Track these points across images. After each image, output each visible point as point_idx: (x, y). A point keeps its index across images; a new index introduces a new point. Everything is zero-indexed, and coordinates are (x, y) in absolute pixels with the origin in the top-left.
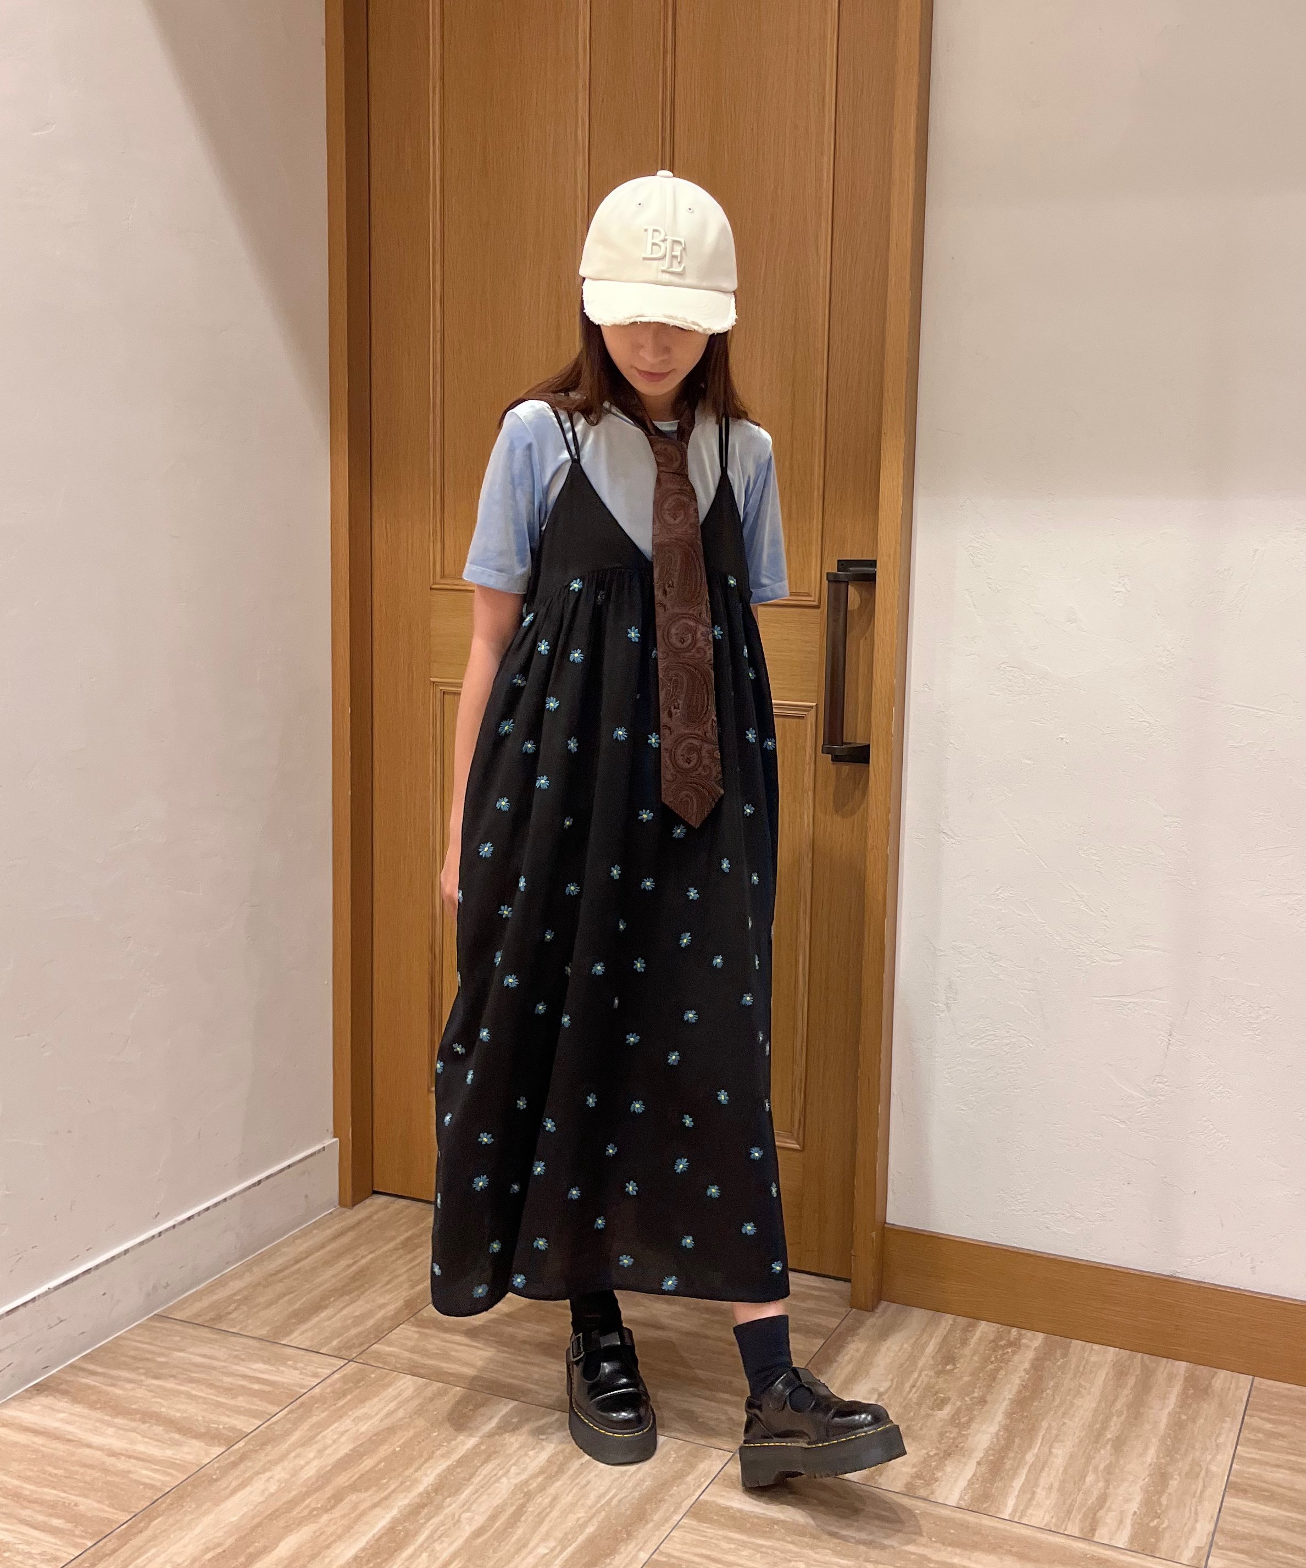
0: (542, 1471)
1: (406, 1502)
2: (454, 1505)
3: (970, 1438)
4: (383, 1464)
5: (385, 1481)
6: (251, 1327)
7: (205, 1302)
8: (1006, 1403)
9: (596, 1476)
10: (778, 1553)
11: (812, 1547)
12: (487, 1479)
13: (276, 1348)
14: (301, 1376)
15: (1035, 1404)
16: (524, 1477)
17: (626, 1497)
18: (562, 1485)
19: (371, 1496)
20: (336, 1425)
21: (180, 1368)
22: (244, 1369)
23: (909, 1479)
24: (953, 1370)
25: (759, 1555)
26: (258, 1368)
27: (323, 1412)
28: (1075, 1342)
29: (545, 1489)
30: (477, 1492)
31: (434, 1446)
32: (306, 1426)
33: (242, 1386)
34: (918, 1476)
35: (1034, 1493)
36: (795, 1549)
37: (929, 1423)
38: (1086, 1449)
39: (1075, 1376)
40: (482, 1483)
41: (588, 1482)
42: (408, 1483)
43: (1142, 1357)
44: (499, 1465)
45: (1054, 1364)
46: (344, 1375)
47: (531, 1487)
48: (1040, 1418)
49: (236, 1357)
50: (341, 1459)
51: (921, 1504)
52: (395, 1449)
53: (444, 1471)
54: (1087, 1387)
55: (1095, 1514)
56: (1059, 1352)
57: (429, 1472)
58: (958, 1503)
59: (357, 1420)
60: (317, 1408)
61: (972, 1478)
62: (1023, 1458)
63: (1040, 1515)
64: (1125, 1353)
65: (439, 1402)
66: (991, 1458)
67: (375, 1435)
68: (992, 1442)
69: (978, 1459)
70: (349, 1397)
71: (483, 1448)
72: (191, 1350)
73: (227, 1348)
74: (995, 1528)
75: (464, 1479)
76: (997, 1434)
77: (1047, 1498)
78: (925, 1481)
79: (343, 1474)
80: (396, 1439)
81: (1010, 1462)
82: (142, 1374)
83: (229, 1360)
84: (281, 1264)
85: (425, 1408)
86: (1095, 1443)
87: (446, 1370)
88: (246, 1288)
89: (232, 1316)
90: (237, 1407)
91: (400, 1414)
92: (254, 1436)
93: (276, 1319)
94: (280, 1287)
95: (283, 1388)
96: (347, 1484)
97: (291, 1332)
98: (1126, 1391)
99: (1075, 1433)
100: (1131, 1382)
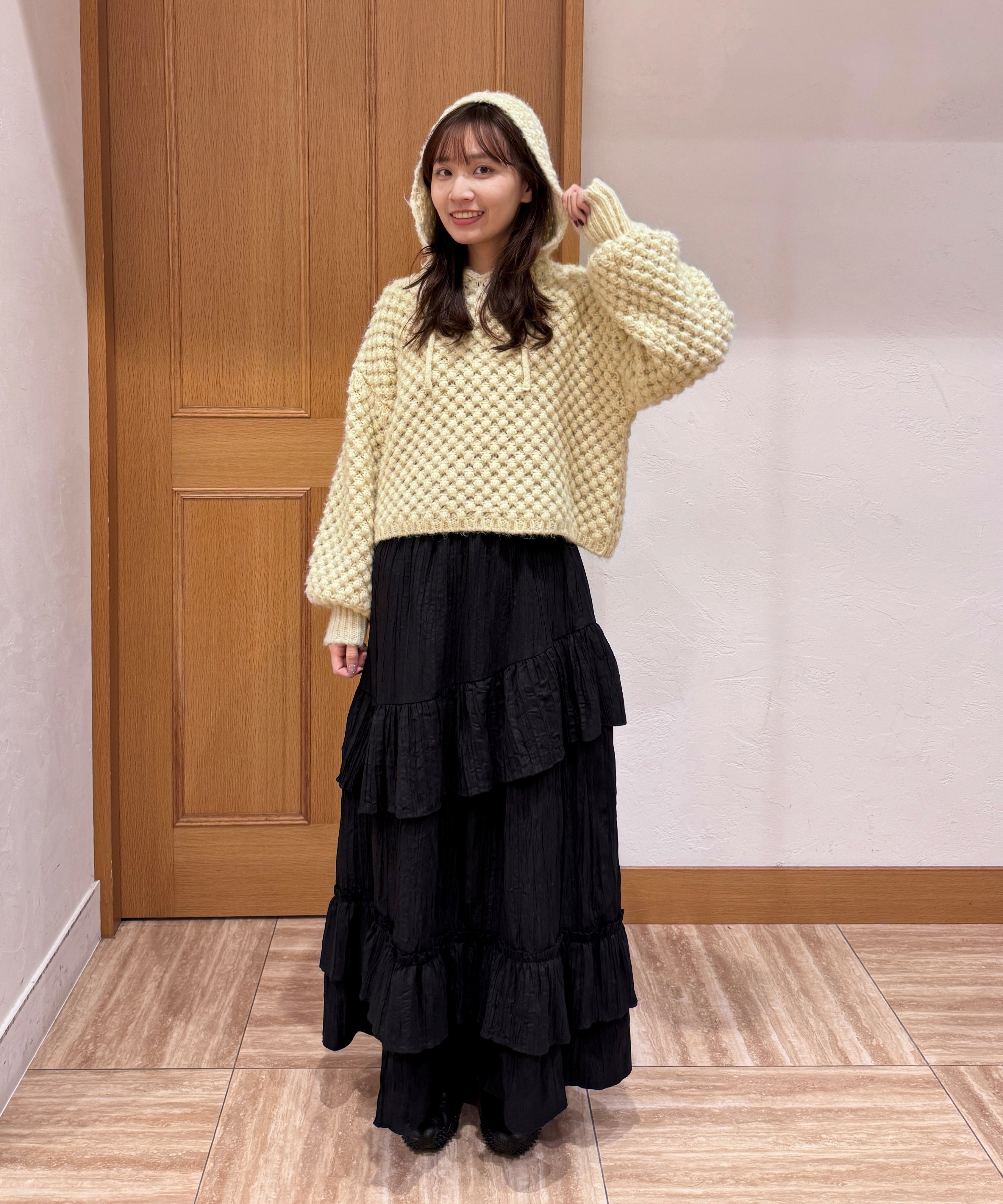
1: (387, 1175)
4: (340, 1149)
5: (355, 1162)
6: (126, 1061)
7: (63, 1049)
8: (716, 981)
10: (679, 1135)
11: (697, 1123)
13: (163, 1074)
14: (206, 1093)
20: (273, 1126)
21: (95, 1111)
22: (152, 1099)
24: (662, 966)
25: (669, 1140)
26: (163, 1094)
27: (252, 1118)
32: (249, 1133)
33: (166, 1114)
34: (712, 1050)
35: (790, 1042)
36: (688, 1129)
37: (683, 1009)
38: (792, 1002)
39: (738, 951)
46: (240, 1082)
47: (468, 1135)
48: (745, 987)
49: (136, 1090)
51: (733, 1071)
54: (752, 957)
55: (837, 1046)
56: (714, 935)
57: (382, 1145)
58: (754, 1063)
59: (286, 1118)
60: (244, 1116)
61: (746, 1043)
62: (762, 1019)
63: (809, 1057)
64: (752, 927)
66: (743, 1024)
67: (312, 1125)
68: (734, 1013)
69: (738, 1027)
70: (261, 1100)
73: (121, 1084)
74: (790, 1075)
76: (732, 1006)
77: (801, 1043)
78: (720, 1052)
79: (318, 1166)
80: (331, 1125)
81: (757, 1024)
82: (67, 1126)
83: (133, 1093)
84: (99, 1000)
85: (329, 1093)
86: (792, 995)
87: (316, 1057)
88: (87, 1027)
89: (99, 1054)
90: (178, 1133)
91: (316, 1103)
92: (214, 1155)
93: (139, 1048)
94: (116, 1020)
95: (202, 1106)
96: (328, 1174)
97: (162, 1056)
98: (778, 955)
99: (775, 992)
100: (773, 946)
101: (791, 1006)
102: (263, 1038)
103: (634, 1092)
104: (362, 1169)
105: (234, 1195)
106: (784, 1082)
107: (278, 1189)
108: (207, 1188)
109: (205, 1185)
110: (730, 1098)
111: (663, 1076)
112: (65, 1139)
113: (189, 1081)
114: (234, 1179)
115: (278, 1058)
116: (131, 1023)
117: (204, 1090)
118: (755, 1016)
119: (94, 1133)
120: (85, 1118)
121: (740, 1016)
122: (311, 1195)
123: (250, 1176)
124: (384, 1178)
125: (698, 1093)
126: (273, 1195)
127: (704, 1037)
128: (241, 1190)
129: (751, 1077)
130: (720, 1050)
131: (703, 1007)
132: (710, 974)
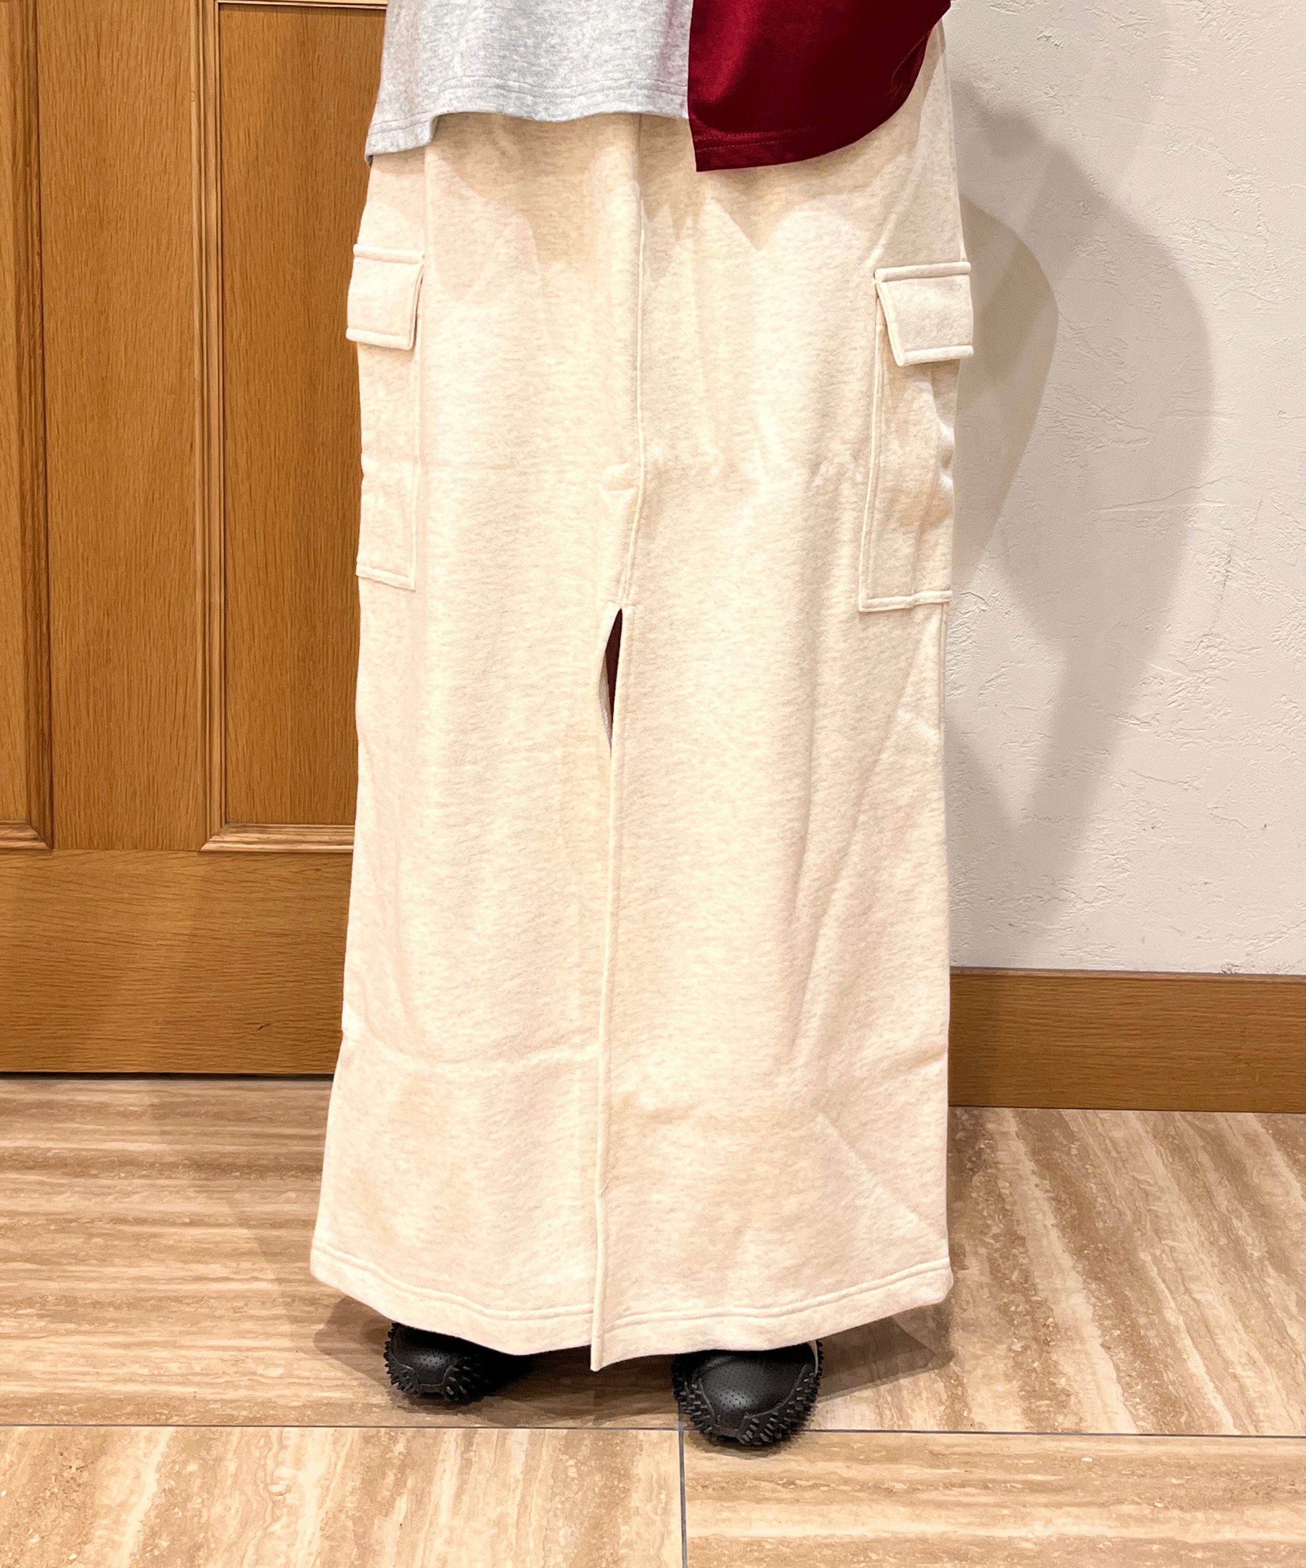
3: (1053, 1308)
8: (1054, 1234)
15: (1100, 1225)
23: (1025, 1405)
28: (1065, 1113)
34: (1030, 1394)
35: (1235, 1377)
38: (1243, 1283)
39: (1116, 1167)
43: (1184, 1118)
45: (1069, 1154)
48: (1127, 1246)
51: (1079, 1445)
54: (1152, 1182)
56: (1056, 1132)
58: (1137, 1426)
61: (1118, 1376)
62: (1164, 1321)
63: (1281, 1414)
66: (1117, 1333)
68: (1094, 1305)
69: (1100, 1341)
74: (1233, 1456)
76: (1089, 1290)
77: (1265, 1381)
78: (1048, 1399)
81: (1151, 1333)
86: (1246, 1267)
98: (1212, 1177)
99: (1201, 1259)
100: (1204, 1159)
101: (1243, 1293)
103: (809, 1495)
106: (1216, 1474)
110: (1069, 1514)
111: (893, 1456)
118: (1147, 1314)
121: (1110, 1313)
125: (983, 1499)
127: (1011, 1363)
129: (1129, 1461)
130: (1050, 1394)
131: (1014, 1292)
132: (1039, 1217)
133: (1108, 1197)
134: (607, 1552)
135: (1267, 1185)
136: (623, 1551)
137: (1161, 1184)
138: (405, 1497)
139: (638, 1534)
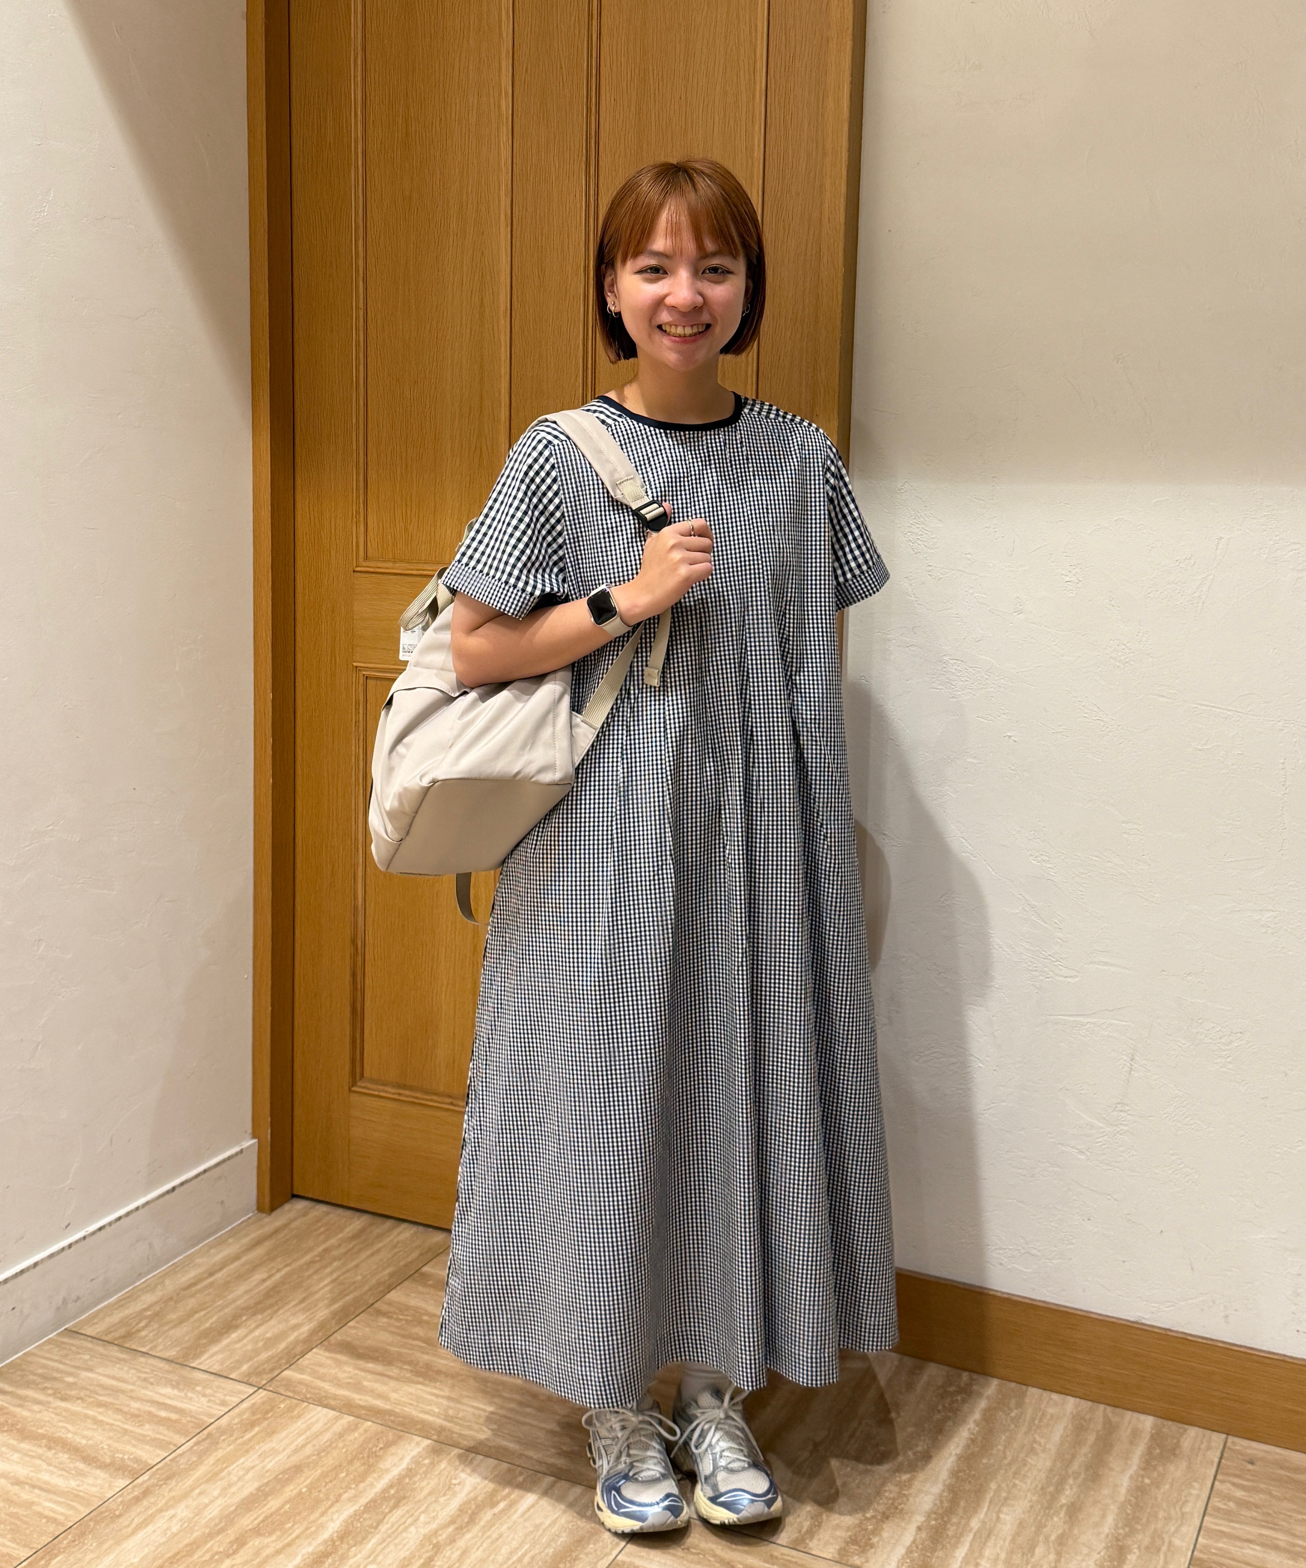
0: (452, 1522)
1: (311, 1549)
2: (359, 1556)
3: (911, 1499)
4: (288, 1506)
5: (290, 1525)
6: (161, 1347)
7: (117, 1317)
8: (952, 1460)
9: (509, 1528)
12: (394, 1528)
13: (185, 1372)
14: (209, 1404)
15: (984, 1461)
16: (433, 1526)
17: (540, 1553)
18: (473, 1538)
19: (273, 1541)
20: (242, 1460)
21: (87, 1389)
22: (149, 1393)
23: (843, 1545)
26: (166, 1393)
27: (229, 1445)
28: (1033, 1390)
29: (454, 1541)
30: (384, 1541)
31: (341, 1488)
32: (211, 1460)
33: (150, 1413)
34: (852, 1541)
35: (977, 1564)
38: (1037, 1516)
39: (1029, 1430)
40: (389, 1532)
41: (501, 1536)
42: (313, 1529)
43: (1105, 1409)
44: (408, 1512)
45: (1007, 1415)
46: (254, 1404)
47: (440, 1538)
48: (989, 1477)
49: (145, 1380)
50: (244, 1499)
52: (301, 1490)
53: (351, 1517)
54: (1043, 1444)
56: (1013, 1401)
57: (335, 1517)
59: (263, 1456)
60: (224, 1440)
61: (911, 1546)
62: (967, 1524)
64: (1086, 1405)
65: (351, 1438)
66: (933, 1522)
67: (282, 1473)
68: (935, 1504)
69: (920, 1524)
70: (257, 1429)
71: (392, 1492)
72: (97, 1370)
73: (136, 1369)
75: (371, 1526)
76: (941, 1495)
78: (859, 1546)
79: (248, 1515)
80: (302, 1479)
81: (953, 1528)
82: (49, 1395)
83: (138, 1383)
84: (194, 1277)
85: (334, 1445)
86: (1048, 1508)
87: (357, 1402)
88: (157, 1302)
89: (143, 1333)
90: (144, 1436)
91: (308, 1450)
92: (157, 1470)
93: (187, 1339)
94: (192, 1303)
95: (191, 1416)
96: (250, 1527)
97: (202, 1353)
98: (1085, 1450)
99: (1026, 1496)
100: (1091, 1438)
101: (1030, 1521)
102: (321, 1365)
104: (290, 1535)
105: (139, 1514)
107: (186, 1525)
108: (120, 1500)
109: (120, 1496)
112: (36, 1408)
113: (204, 1387)
114: (152, 1500)
115: (316, 1391)
116: (203, 1310)
117: (209, 1401)
118: (961, 1517)
119: (66, 1410)
120: (73, 1393)
121: (940, 1511)
122: (212, 1542)
123: (172, 1502)
124: (304, 1551)
126: (175, 1529)
127: (857, 1523)
128: (150, 1512)
130: (862, 1544)
131: (897, 1485)
132: (952, 1447)
133: (1005, 1447)
134: (574, 1555)
135: (1114, 1462)
136: (582, 1556)
137: (1048, 1447)
138: (506, 1502)
139: (595, 1551)
